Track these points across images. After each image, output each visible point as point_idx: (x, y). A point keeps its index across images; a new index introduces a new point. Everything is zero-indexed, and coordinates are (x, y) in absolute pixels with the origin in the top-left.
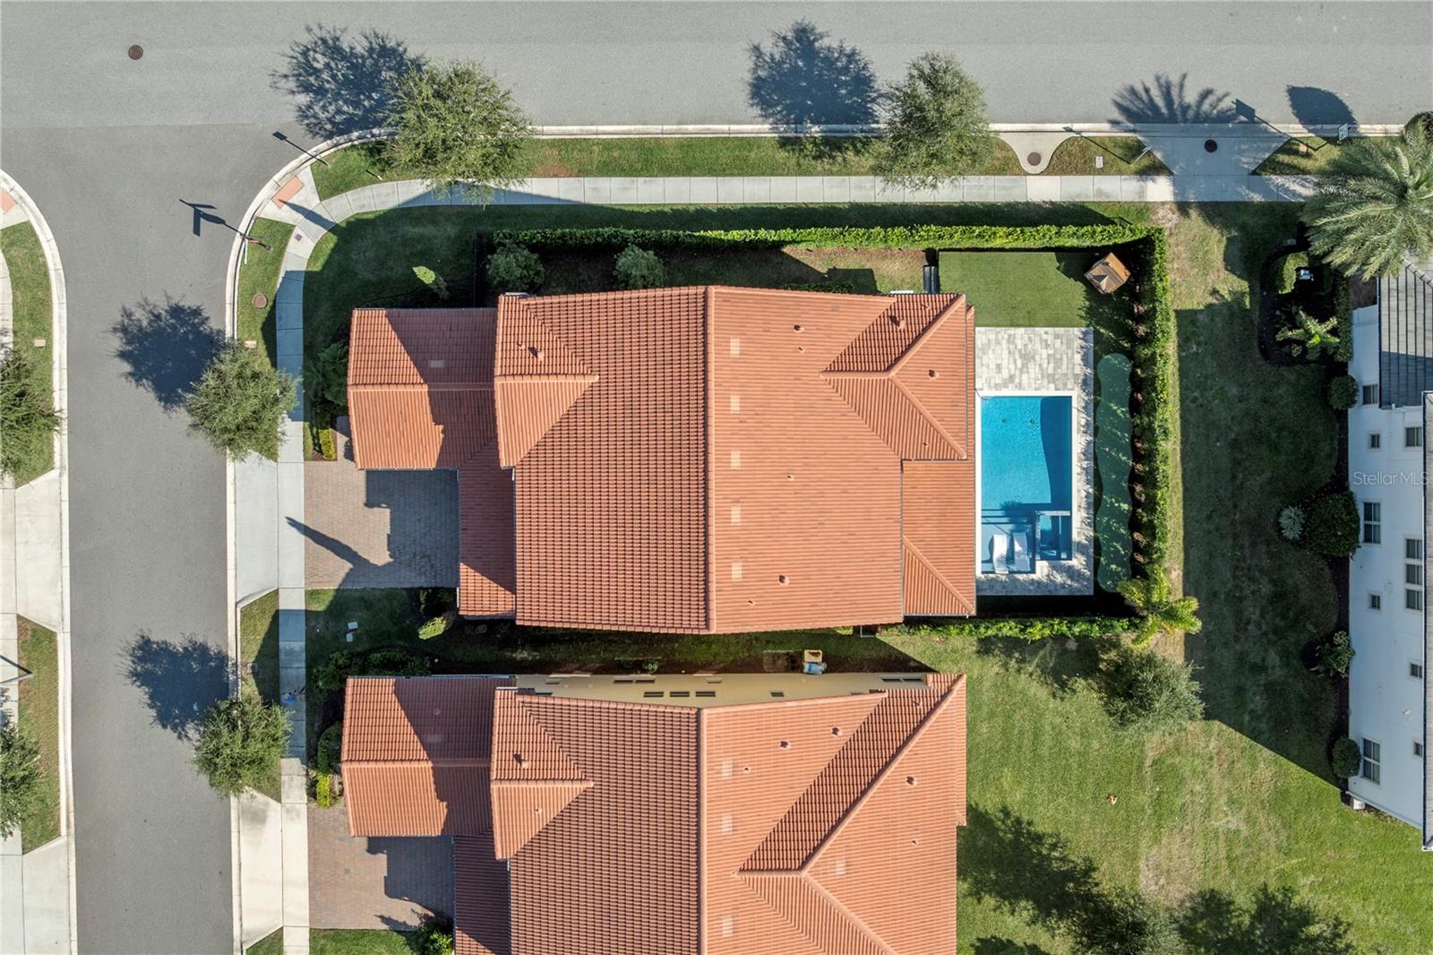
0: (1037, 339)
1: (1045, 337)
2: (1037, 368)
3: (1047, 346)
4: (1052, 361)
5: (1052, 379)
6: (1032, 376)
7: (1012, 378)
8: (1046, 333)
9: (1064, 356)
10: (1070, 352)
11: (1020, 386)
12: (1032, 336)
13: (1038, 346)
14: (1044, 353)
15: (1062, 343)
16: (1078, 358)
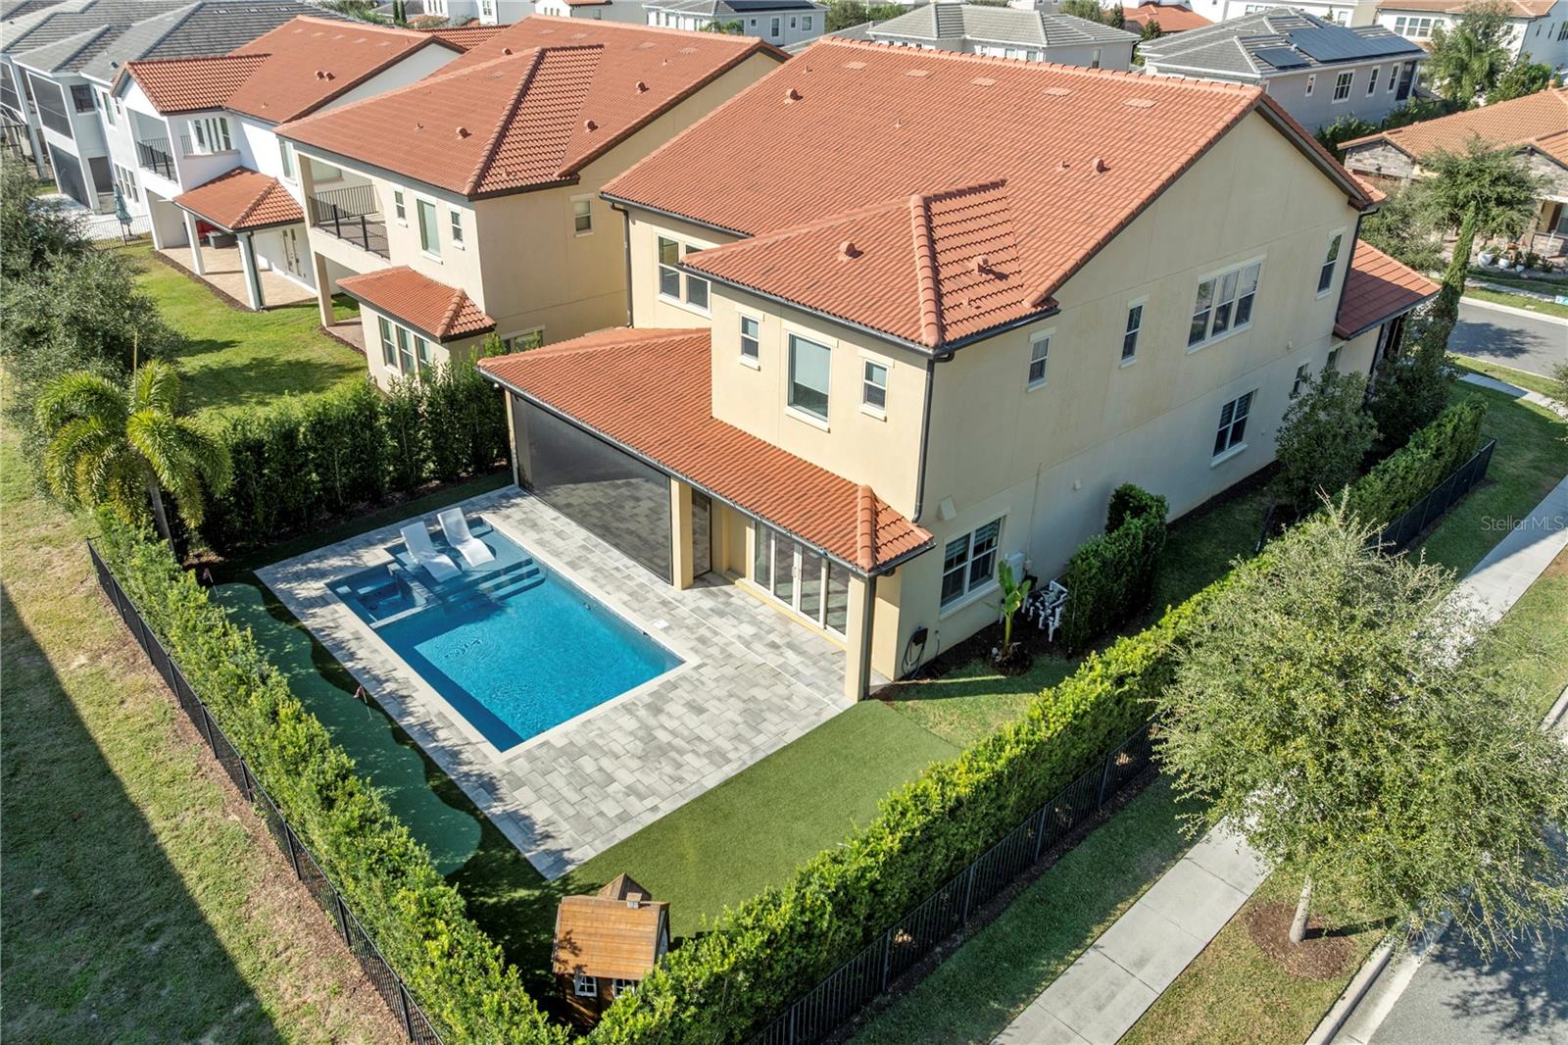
0: (664, 789)
1: (649, 803)
2: (617, 748)
3: (631, 790)
4: (598, 777)
5: (571, 753)
6: (616, 735)
7: (656, 709)
8: (654, 809)
9: (574, 797)
10: (571, 812)
11: (628, 709)
12: (678, 787)
13: (651, 779)
14: (625, 778)
15: (601, 814)
16: (540, 814)
